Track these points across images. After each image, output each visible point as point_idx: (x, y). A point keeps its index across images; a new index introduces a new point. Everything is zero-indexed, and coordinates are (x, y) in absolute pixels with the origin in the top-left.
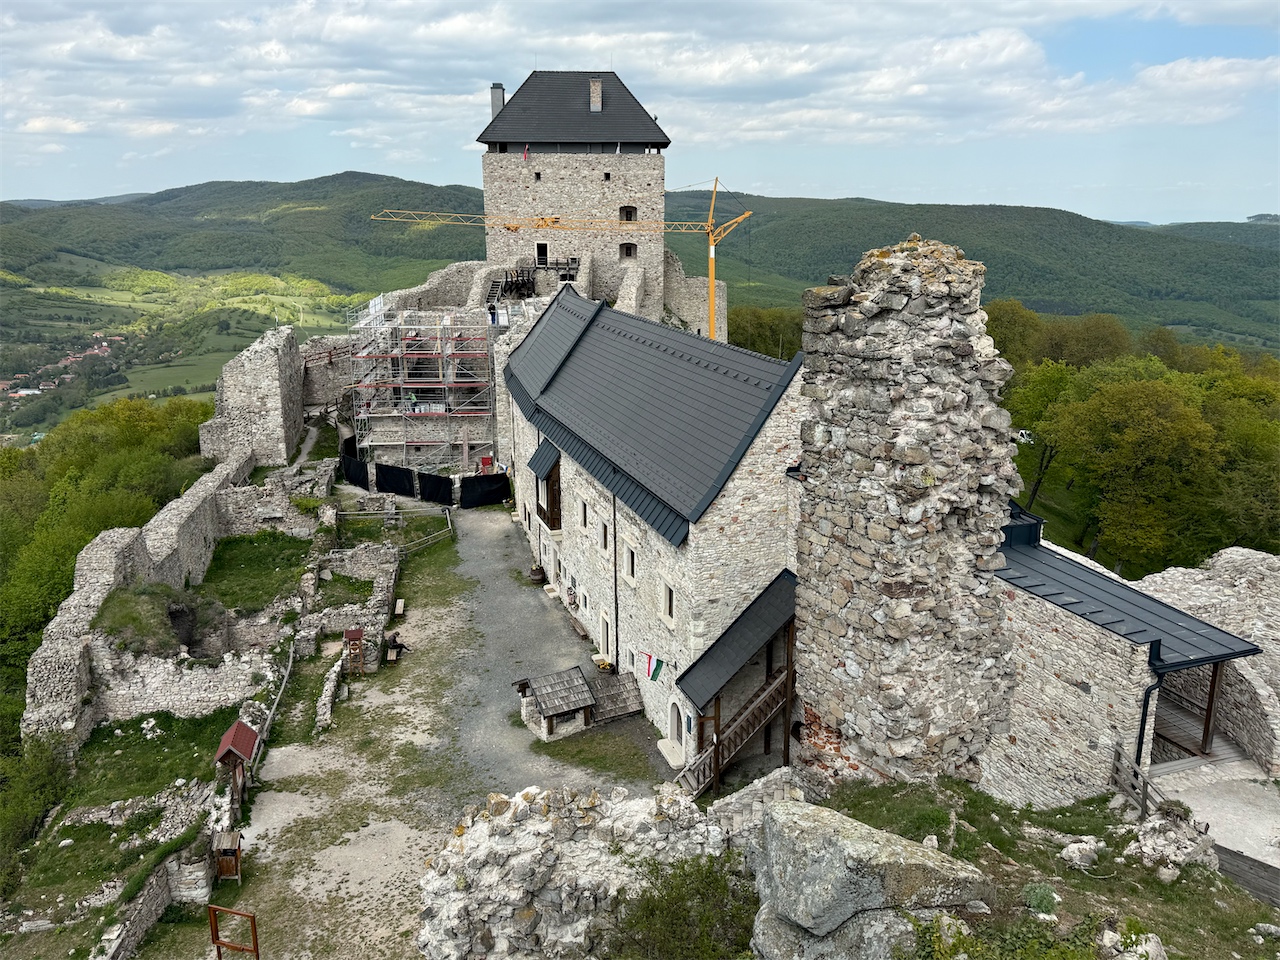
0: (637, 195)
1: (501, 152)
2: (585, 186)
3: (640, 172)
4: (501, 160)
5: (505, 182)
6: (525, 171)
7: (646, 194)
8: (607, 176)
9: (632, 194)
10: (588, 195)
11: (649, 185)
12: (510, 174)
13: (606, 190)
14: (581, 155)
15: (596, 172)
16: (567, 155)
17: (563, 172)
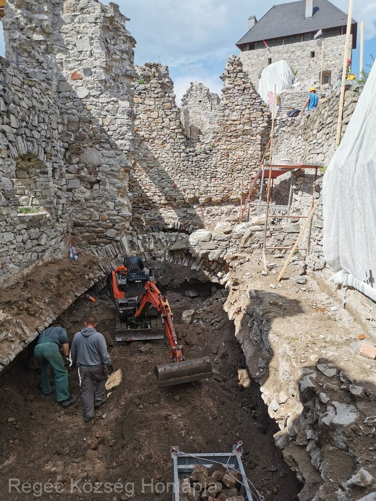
0: (331, 63)
1: (249, 50)
2: (298, 62)
3: (334, 48)
4: (249, 54)
5: (250, 67)
6: (262, 58)
7: (338, 61)
8: (313, 54)
9: (329, 62)
10: (300, 67)
11: (341, 55)
12: (253, 61)
13: (311, 62)
14: (297, 43)
15: (306, 52)
16: (288, 45)
17: (285, 55)
